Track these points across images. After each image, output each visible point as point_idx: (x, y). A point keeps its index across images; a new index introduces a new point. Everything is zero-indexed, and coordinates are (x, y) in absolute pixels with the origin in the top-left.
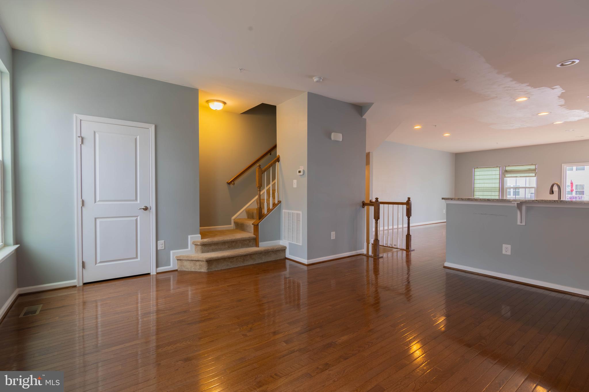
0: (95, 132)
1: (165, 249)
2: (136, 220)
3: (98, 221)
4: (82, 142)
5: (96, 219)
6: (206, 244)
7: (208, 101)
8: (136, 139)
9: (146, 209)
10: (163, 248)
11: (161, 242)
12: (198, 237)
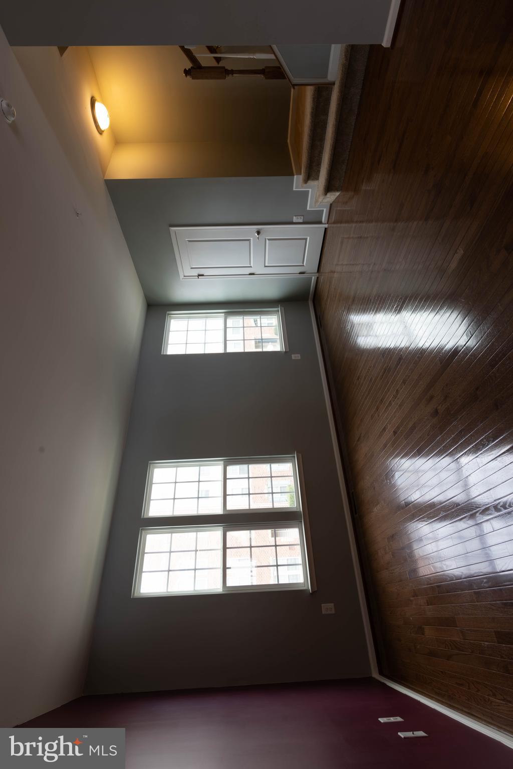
0: (192, 268)
1: (303, 216)
2: (269, 240)
3: (266, 265)
4: (203, 275)
5: (265, 266)
6: (309, 174)
7: (101, 132)
8: (190, 241)
9: (258, 233)
10: (302, 217)
11: (295, 219)
12: (297, 181)
